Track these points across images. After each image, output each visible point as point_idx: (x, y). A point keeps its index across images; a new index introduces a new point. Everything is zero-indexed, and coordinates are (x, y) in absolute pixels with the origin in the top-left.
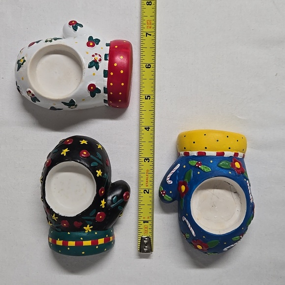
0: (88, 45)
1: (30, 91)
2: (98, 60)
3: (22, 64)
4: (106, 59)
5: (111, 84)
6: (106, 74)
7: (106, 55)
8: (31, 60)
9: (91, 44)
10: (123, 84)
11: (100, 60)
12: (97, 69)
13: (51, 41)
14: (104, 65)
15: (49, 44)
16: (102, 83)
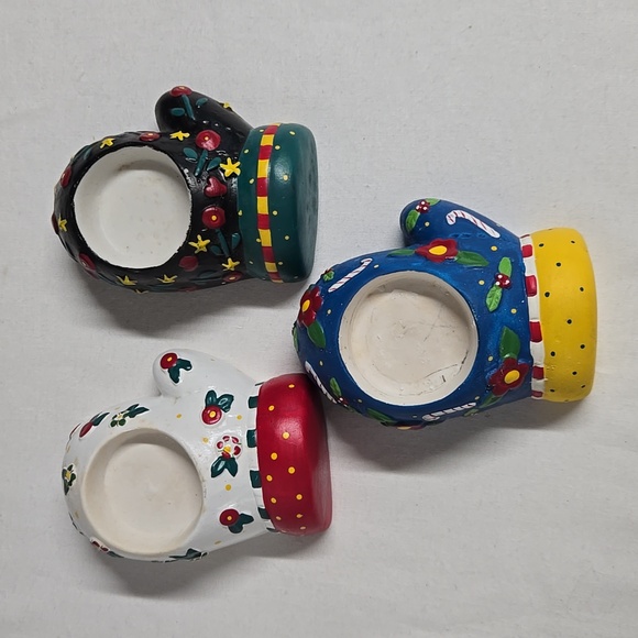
0: (206, 419)
1: (95, 543)
2: (231, 453)
3: (70, 484)
4: (251, 445)
5: (274, 500)
6: (257, 479)
7: (250, 433)
8: (85, 475)
9: (213, 414)
10: (299, 497)
11: (238, 450)
12: (234, 472)
13: (122, 422)
14: (249, 460)
15: (119, 429)
16: (250, 500)
